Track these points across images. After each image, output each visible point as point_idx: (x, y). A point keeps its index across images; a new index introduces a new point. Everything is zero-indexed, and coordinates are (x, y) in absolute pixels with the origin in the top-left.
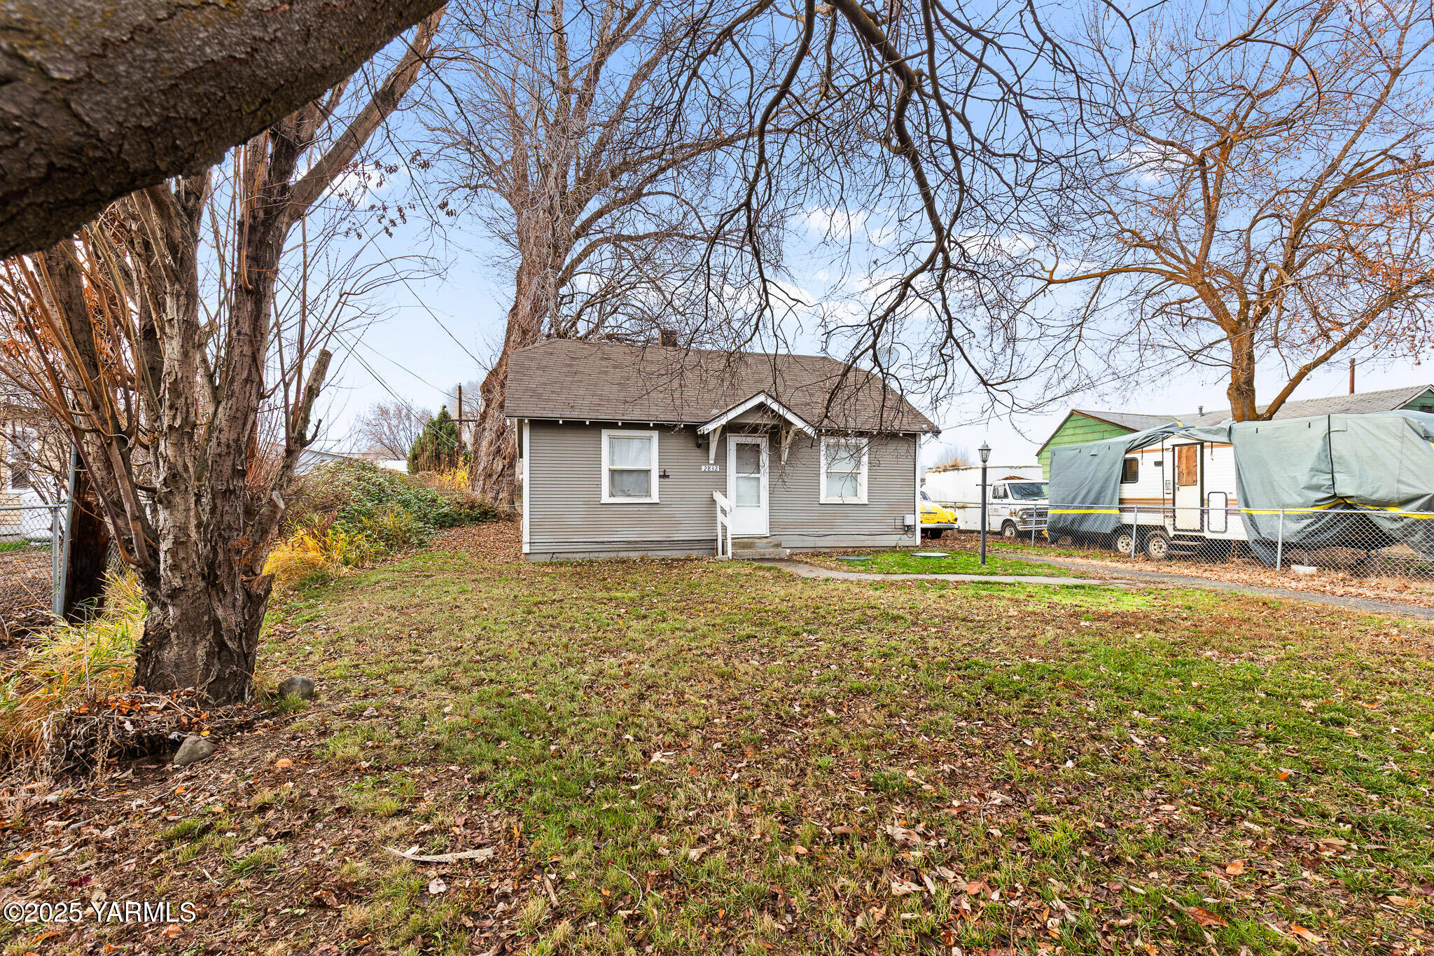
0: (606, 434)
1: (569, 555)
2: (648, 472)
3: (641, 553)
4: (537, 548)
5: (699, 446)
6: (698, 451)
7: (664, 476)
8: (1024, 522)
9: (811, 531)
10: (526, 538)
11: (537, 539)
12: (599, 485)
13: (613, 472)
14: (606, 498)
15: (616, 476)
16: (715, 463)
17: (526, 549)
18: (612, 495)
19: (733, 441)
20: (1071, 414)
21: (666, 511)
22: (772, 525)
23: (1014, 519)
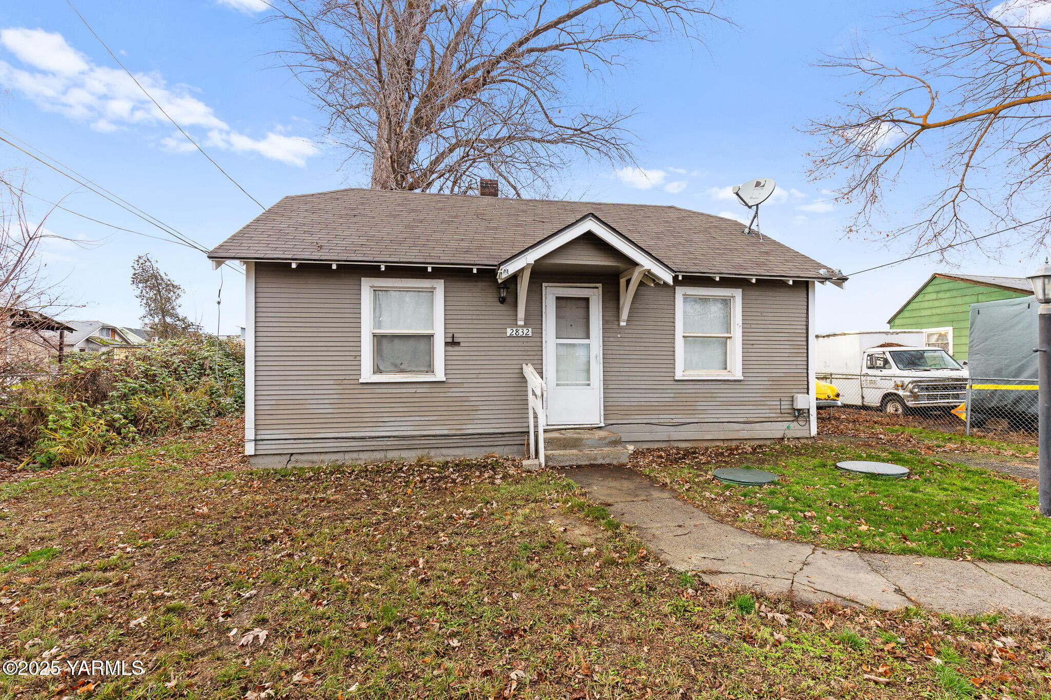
0: (367, 286)
1: (315, 458)
2: (430, 337)
3: (419, 453)
4: (265, 448)
5: (502, 301)
6: (503, 307)
7: (452, 343)
8: (916, 397)
9: (664, 418)
10: (250, 434)
11: (265, 434)
12: (358, 357)
13: (379, 339)
14: (367, 374)
15: (385, 342)
16: (526, 325)
17: (249, 449)
18: (377, 370)
19: (551, 293)
20: (934, 278)
21: (454, 392)
22: (608, 410)
23: (901, 392)
